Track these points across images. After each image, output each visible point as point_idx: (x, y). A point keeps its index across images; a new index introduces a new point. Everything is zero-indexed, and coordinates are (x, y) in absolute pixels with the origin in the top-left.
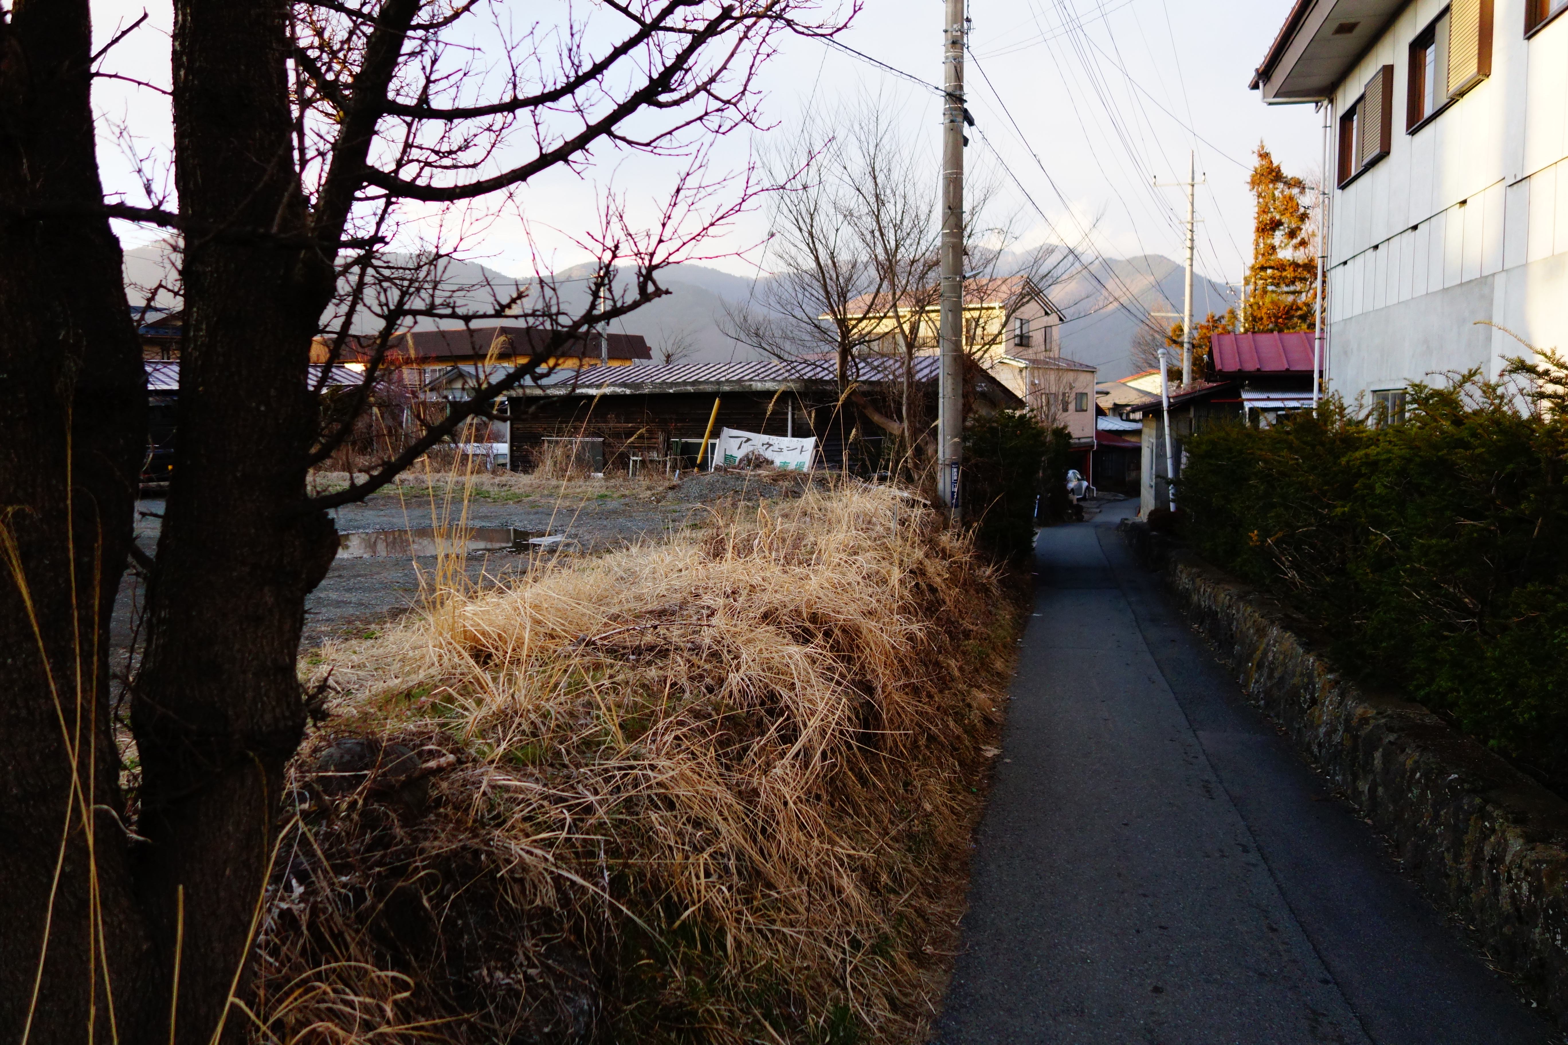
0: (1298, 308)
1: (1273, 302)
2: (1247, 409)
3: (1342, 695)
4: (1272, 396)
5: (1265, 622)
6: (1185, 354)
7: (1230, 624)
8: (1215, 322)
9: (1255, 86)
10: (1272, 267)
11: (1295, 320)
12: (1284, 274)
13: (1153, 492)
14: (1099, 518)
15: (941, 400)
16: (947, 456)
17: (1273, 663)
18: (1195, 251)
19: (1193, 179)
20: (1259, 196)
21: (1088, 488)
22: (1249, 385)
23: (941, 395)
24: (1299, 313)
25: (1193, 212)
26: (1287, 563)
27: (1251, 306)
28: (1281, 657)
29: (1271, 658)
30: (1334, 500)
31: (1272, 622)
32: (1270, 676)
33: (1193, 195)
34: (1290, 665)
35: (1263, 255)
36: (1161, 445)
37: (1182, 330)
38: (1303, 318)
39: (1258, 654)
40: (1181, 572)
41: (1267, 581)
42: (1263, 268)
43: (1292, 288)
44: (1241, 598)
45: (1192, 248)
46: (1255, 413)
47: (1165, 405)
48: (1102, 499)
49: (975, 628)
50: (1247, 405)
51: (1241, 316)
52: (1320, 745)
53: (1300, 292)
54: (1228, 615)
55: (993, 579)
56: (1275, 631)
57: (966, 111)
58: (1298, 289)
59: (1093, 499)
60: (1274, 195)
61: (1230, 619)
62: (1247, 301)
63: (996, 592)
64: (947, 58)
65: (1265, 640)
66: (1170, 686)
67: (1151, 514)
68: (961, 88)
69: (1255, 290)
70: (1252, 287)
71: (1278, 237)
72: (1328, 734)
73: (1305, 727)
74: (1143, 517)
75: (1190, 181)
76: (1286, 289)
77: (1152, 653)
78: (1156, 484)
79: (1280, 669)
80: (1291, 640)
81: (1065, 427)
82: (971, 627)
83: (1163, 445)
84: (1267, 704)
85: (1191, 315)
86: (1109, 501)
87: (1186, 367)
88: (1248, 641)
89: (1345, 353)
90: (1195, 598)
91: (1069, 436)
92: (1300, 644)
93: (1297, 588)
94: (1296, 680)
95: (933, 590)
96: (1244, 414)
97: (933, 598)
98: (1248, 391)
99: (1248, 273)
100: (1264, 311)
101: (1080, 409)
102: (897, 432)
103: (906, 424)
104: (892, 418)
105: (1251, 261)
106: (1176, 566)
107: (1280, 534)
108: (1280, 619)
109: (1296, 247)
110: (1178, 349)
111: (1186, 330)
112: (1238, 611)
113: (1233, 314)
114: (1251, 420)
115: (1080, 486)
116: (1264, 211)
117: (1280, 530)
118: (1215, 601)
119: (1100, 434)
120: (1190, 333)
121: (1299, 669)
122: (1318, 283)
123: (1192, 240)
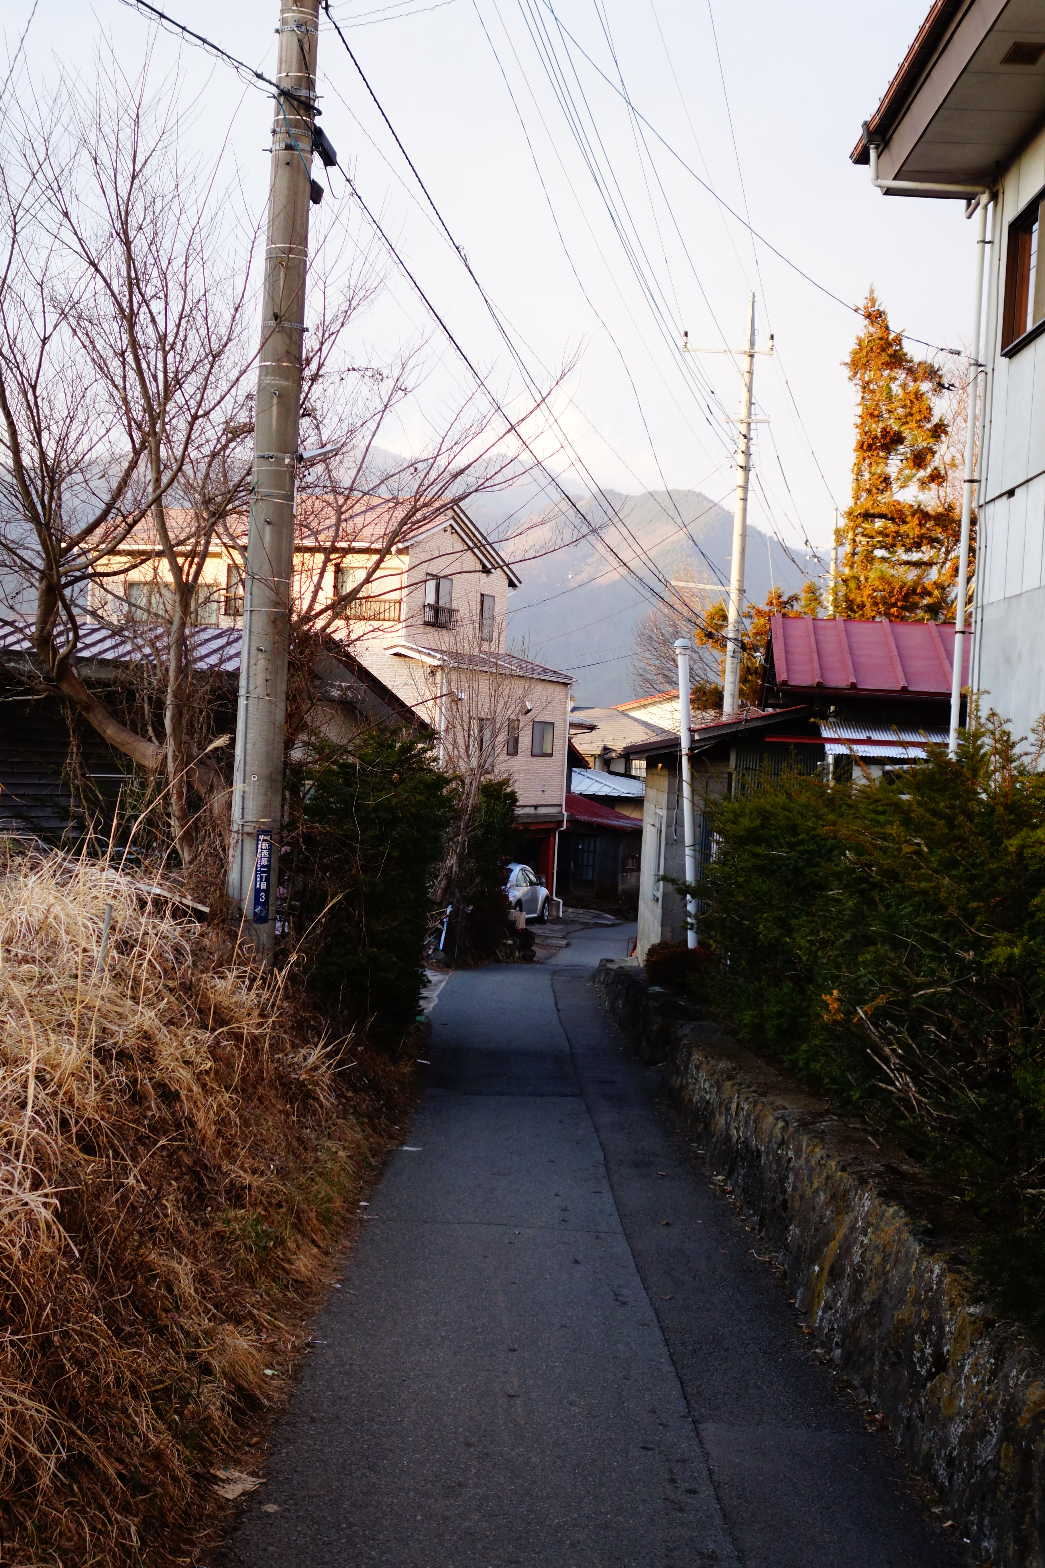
0: (927, 593)
1: (882, 578)
2: (830, 759)
3: (998, 1353)
4: (876, 736)
5: (847, 1180)
6: (729, 660)
7: (783, 1180)
8: (783, 604)
9: (862, 158)
10: (882, 516)
11: (920, 613)
12: (904, 528)
13: (659, 911)
14: (565, 958)
15: (242, 702)
16: (249, 817)
17: (861, 1270)
18: (752, 474)
19: (752, 344)
20: (865, 387)
21: (548, 899)
22: (836, 714)
23: (242, 692)
24: (926, 601)
25: (751, 403)
26: (894, 1060)
27: (845, 581)
28: (877, 1260)
29: (857, 1259)
30: (990, 931)
31: (863, 1181)
32: (855, 1298)
33: (750, 372)
34: (895, 1277)
35: (869, 492)
36: (676, 823)
37: (725, 618)
38: (933, 610)
39: (832, 1249)
40: (698, 1068)
41: (856, 1095)
42: (867, 516)
43: (915, 556)
44: (804, 1125)
45: (746, 469)
46: (844, 763)
47: (685, 745)
48: (573, 922)
49: (257, 1181)
50: (833, 750)
51: (828, 599)
52: (951, 1462)
53: (930, 564)
54: (778, 1160)
55: (325, 1075)
56: (866, 1202)
57: (318, 133)
58: (926, 558)
59: (557, 921)
60: (890, 390)
61: (783, 1167)
62: (838, 574)
63: (326, 1099)
64: (284, 22)
65: (848, 1219)
66: (657, 1313)
67: (653, 951)
68: (310, 84)
69: (854, 554)
70: (848, 548)
71: (894, 465)
72: (970, 1440)
73: (922, 1418)
74: (639, 959)
75: (747, 348)
76: (905, 557)
77: (628, 1237)
78: (665, 895)
79: (874, 1284)
80: (898, 1223)
81: (505, 783)
82: (247, 1179)
83: (679, 823)
84: (848, 1357)
85: (742, 591)
86: (586, 926)
87: (729, 684)
88: (814, 1217)
89: (1008, 661)
90: (722, 1121)
91: (512, 798)
92: (915, 1234)
93: (911, 1110)
94: (904, 1313)
95: (168, 1096)
96: (825, 768)
97: (166, 1114)
98: (835, 725)
99: (842, 523)
100: (867, 591)
101: (540, 753)
102: (151, 763)
103: (170, 747)
104: (144, 734)
105: (847, 502)
106: (690, 1055)
107: (881, 1000)
108: (879, 1175)
109: (923, 484)
110: (716, 653)
111: (732, 616)
112: (798, 1153)
113: (813, 593)
114: (837, 779)
115: (534, 898)
116: (873, 414)
117: (883, 990)
118: (757, 1131)
119: (574, 801)
120: (738, 622)
121: (912, 1288)
122: (962, 549)
123: (747, 454)
